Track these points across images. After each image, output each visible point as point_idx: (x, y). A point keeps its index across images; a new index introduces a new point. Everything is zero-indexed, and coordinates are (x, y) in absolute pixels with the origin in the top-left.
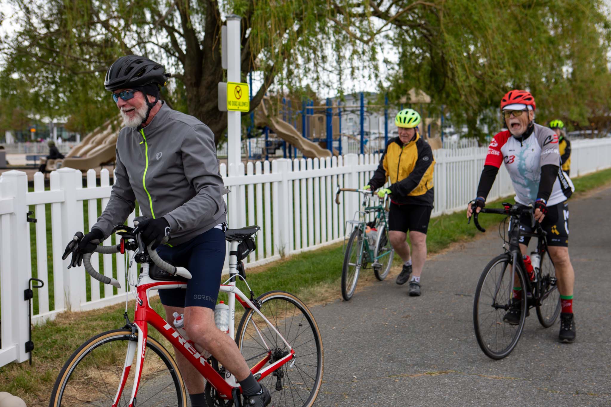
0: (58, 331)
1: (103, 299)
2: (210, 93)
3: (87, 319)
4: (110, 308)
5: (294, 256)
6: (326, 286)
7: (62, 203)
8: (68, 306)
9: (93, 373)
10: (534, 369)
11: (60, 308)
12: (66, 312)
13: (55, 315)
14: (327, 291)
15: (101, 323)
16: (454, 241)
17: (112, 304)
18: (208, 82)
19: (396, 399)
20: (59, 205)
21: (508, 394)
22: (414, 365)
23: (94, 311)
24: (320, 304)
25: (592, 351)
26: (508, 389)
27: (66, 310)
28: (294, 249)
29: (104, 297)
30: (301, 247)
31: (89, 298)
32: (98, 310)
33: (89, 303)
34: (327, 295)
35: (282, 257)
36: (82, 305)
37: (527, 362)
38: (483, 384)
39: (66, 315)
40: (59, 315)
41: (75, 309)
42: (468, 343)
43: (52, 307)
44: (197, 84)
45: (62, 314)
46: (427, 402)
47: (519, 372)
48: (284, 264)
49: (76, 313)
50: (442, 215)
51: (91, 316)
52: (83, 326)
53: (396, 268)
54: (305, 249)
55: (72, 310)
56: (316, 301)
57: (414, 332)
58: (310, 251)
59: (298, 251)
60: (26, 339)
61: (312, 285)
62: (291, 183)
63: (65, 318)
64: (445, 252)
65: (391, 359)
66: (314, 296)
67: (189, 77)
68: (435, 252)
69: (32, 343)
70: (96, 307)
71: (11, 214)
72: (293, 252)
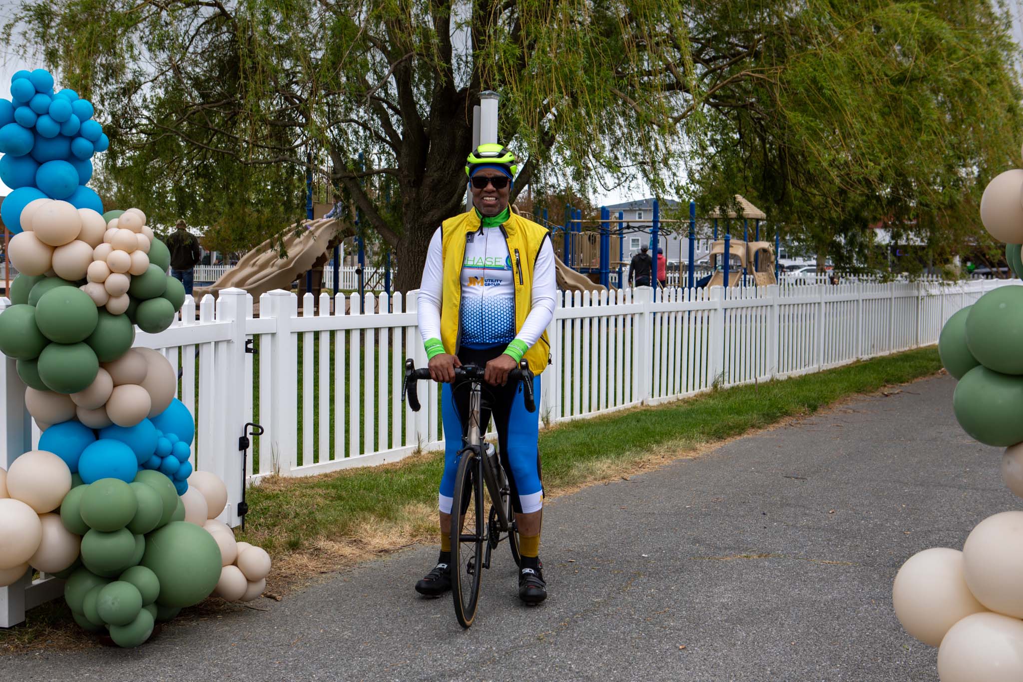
0: (268, 497)
1: (317, 464)
2: (436, 195)
3: (301, 486)
4: (326, 475)
5: (562, 424)
6: (609, 461)
7: (273, 335)
8: (275, 469)
9: (322, 543)
10: (878, 556)
11: (265, 471)
12: (273, 477)
13: (261, 479)
14: (609, 467)
15: (320, 491)
16: (786, 414)
17: (328, 471)
18: (433, 180)
19: (703, 579)
20: (270, 336)
21: (842, 578)
22: (726, 548)
23: (306, 478)
24: (601, 483)
25: (956, 540)
26: (843, 573)
27: (273, 473)
28: (563, 416)
29: (318, 462)
30: (572, 414)
31: (300, 462)
32: (310, 477)
33: (300, 467)
34: (610, 472)
35: (545, 425)
36: (292, 469)
37: (871, 549)
38: (812, 568)
39: (273, 480)
40: (264, 480)
41: (284, 474)
42: (797, 528)
43: (256, 470)
44: (417, 183)
45: (268, 479)
46: (741, 582)
47: (860, 558)
48: (549, 434)
49: (285, 478)
50: (772, 380)
51: (306, 484)
52: (297, 493)
53: (703, 444)
54: (577, 416)
55: (280, 475)
56: (595, 479)
57: (728, 516)
58: (583, 420)
59: (568, 418)
60: (239, 500)
61: (589, 460)
62: (560, 323)
63: (272, 483)
64: (771, 428)
65: (696, 541)
66: (592, 473)
67: (406, 173)
68: (759, 428)
69: (246, 505)
70: (309, 474)
71: (229, 341)
72: (560, 419)
